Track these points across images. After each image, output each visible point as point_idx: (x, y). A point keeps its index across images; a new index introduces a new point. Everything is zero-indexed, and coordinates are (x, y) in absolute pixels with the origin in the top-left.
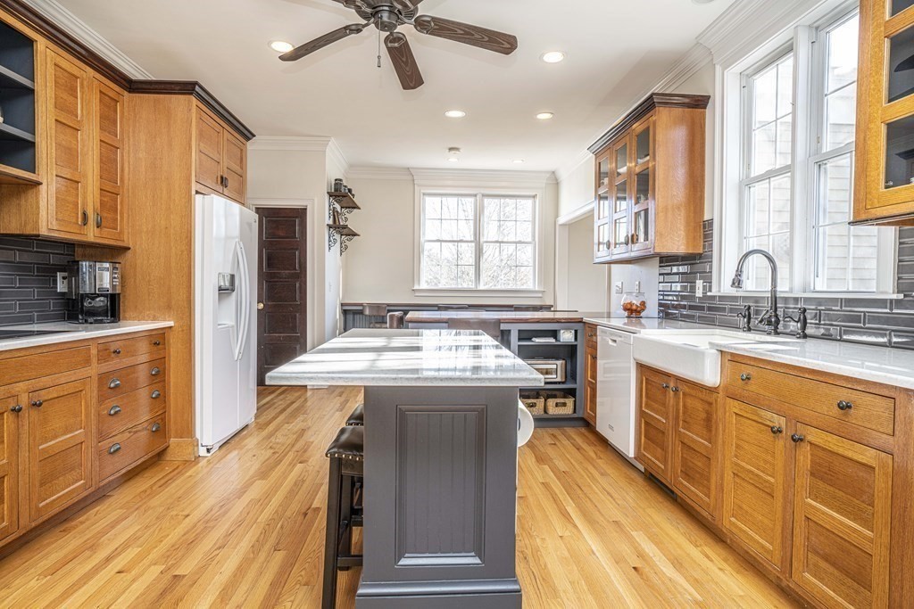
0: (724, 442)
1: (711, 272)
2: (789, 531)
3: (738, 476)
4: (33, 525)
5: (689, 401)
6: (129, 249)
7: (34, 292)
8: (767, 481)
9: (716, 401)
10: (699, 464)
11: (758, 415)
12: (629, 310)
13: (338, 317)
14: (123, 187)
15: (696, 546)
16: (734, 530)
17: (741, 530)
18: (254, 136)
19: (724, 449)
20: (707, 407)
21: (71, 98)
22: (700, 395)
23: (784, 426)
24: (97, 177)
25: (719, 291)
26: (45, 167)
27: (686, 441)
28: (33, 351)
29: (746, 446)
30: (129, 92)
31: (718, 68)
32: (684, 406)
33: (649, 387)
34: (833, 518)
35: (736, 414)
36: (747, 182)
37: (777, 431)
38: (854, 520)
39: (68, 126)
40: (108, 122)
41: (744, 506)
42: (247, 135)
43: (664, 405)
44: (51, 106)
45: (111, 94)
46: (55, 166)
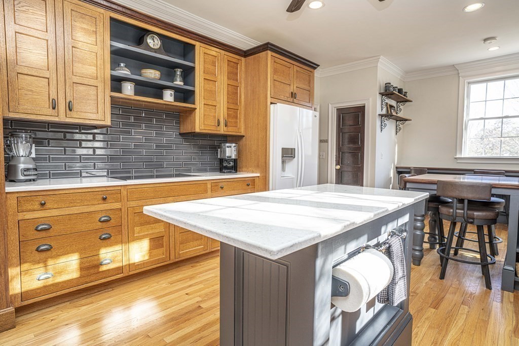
4: (177, 260)
6: (244, 136)
7: (207, 158)
13: (392, 175)
14: (241, 105)
18: (318, 66)
21: (213, 67)
24: (226, 102)
26: (198, 101)
28: (176, 184)
30: (245, 57)
39: (210, 80)
40: (233, 74)
42: (313, 66)
44: (202, 73)
45: (234, 60)
46: (203, 100)
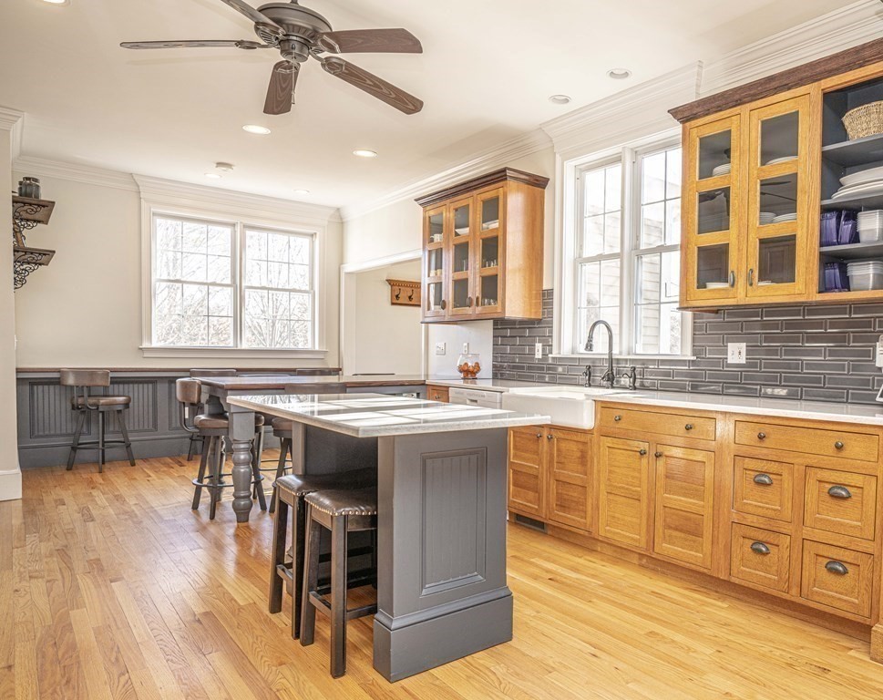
0: (599, 471)
1: (551, 337)
2: (652, 521)
3: (611, 493)
5: (563, 445)
8: (636, 491)
9: (591, 440)
10: (575, 494)
11: (629, 445)
12: (464, 371)
15: (580, 557)
16: (609, 535)
17: (615, 533)
19: (599, 476)
20: (581, 447)
22: (575, 438)
23: (647, 449)
25: (559, 353)
27: (561, 478)
29: (617, 470)
31: (558, 158)
32: (559, 450)
33: (518, 439)
34: (681, 500)
35: (609, 447)
36: (580, 261)
37: (642, 453)
38: (693, 498)
41: (616, 515)
43: (536, 453)
